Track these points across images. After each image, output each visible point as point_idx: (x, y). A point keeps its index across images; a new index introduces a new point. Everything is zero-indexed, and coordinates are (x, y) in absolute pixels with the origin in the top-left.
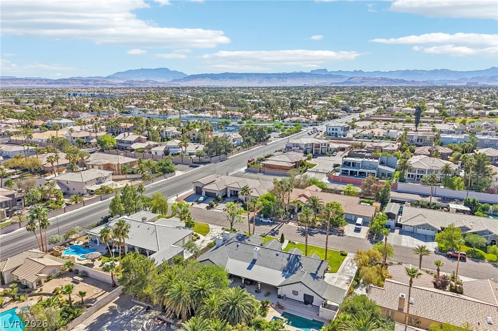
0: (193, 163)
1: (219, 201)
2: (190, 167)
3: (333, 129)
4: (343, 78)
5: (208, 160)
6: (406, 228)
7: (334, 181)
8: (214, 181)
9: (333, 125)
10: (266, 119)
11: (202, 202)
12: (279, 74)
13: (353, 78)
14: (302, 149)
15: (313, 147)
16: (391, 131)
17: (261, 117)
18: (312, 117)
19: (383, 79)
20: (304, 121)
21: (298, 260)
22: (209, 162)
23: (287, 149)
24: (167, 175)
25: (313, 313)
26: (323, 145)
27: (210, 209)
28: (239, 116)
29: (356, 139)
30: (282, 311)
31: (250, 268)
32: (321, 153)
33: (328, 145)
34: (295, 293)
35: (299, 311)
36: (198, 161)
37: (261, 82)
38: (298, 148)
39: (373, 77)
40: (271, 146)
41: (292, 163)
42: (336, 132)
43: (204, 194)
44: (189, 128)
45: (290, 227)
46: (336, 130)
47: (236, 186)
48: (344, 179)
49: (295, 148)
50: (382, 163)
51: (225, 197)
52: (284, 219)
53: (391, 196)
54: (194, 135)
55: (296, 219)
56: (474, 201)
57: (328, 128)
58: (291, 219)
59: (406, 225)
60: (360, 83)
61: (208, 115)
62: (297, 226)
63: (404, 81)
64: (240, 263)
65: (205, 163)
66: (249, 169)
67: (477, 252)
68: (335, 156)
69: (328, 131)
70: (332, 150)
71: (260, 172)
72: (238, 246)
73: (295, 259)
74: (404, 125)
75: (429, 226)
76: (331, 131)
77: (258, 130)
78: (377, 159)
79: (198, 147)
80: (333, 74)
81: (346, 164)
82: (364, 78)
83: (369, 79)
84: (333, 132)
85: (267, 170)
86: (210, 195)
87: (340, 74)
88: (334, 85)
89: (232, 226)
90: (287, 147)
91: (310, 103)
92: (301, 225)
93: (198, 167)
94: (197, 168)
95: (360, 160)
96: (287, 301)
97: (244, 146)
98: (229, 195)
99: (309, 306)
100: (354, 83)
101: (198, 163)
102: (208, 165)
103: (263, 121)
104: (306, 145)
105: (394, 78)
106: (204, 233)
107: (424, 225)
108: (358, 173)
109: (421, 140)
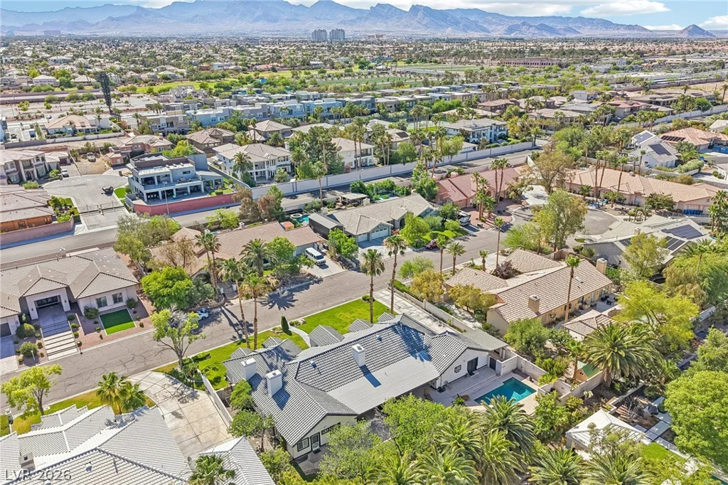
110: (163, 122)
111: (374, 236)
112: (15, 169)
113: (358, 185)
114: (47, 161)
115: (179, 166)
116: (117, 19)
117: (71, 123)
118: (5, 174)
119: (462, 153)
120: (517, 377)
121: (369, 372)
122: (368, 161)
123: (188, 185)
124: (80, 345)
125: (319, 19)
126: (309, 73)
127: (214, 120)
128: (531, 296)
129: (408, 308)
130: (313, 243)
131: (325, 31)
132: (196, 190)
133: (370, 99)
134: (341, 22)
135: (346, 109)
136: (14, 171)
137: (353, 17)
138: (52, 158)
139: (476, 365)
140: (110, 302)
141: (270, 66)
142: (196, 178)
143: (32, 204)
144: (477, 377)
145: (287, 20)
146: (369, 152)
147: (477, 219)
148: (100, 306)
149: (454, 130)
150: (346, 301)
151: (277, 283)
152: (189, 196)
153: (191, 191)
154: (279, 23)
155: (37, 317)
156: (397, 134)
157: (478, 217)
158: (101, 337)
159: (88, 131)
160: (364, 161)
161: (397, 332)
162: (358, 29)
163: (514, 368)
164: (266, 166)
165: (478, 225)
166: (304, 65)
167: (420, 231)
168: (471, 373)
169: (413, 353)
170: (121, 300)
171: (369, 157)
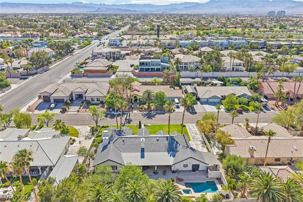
0: (21, 76)
1: (69, 104)
2: (21, 79)
3: (114, 41)
4: (94, 8)
5: (35, 71)
6: (203, 100)
7: (138, 76)
8: (57, 89)
9: (113, 39)
10: (61, 36)
11: (54, 108)
12: (49, 5)
13: (100, 8)
14: (104, 56)
15: (111, 54)
16: (150, 40)
17: (57, 35)
18: (92, 34)
19: (118, 9)
20: (89, 36)
21: (174, 140)
22: (36, 73)
23: (93, 57)
24: (4, 89)
25: (204, 177)
26: (117, 52)
27: (64, 113)
28: (38, 34)
29: (131, 47)
30: (183, 183)
31: (143, 156)
32: (117, 58)
33: (120, 52)
34: (185, 166)
35: (193, 178)
36: (26, 74)
37: (36, 10)
38: (102, 56)
39: (112, 8)
40: (77, 56)
41: (106, 67)
42: (116, 43)
43: (52, 101)
44: (2, 47)
45: (136, 114)
46: (116, 42)
47: (80, 90)
48: (144, 74)
49: (100, 56)
50: (161, 61)
51: (72, 100)
52: (128, 109)
53: (180, 81)
54: (8, 52)
55: (136, 107)
56: (223, 78)
57: (110, 41)
58: (133, 108)
59: (203, 98)
60: (105, 12)
61: (9, 35)
62: (140, 112)
63: (130, 11)
64: (133, 154)
65: (32, 75)
66: (74, 75)
67: (244, 107)
68: (126, 59)
69: (111, 43)
70: (123, 55)
71: (84, 76)
72: (124, 141)
73: (172, 140)
74: (150, 37)
75: (216, 96)
76: (113, 43)
77: (65, 45)
78: (159, 59)
79: (20, 62)
80: (87, 5)
81: (142, 64)
82: (107, 9)
83: (110, 9)
84: (114, 43)
85: (89, 74)
86: (58, 102)
87: (92, 6)
88: (89, 13)
89: (97, 124)
90: (93, 56)
91: (84, 25)
92: (142, 111)
93: (28, 78)
94: (28, 80)
95: (150, 60)
96: (181, 173)
97: (59, 57)
98: (74, 99)
99: (197, 172)
100: (101, 11)
101: (26, 75)
102: (36, 76)
103: (59, 38)
104: (106, 53)
105: (124, 8)
106: (76, 135)
107: (213, 96)
108: (150, 69)
109: (170, 45)
110: (167, 44)
111: (211, 100)
112: (110, 54)
113: (222, 78)
114: (121, 53)
115: (155, 60)
116: (188, 7)
117: (139, 42)
118: (106, 56)
119: (296, 72)
120: (216, 182)
121: (144, 151)
122: (240, 69)
123: (155, 67)
124: (79, 111)
125: (275, 6)
126: (251, 30)
127: (187, 45)
128: (250, 146)
129: (196, 134)
130: (180, 97)
131: (275, 12)
132: (158, 70)
133: (264, 42)
134: (287, 8)
135: (249, 45)
136: (109, 55)
137: (293, 5)
138: (123, 52)
139: (199, 168)
140: (96, 100)
141: (234, 26)
142: (160, 65)
143: (102, 65)
144: (196, 174)
145: (259, 7)
146: (241, 64)
147: (274, 105)
148: (92, 101)
149: (299, 60)
150: (174, 123)
151: (154, 109)
152: (155, 71)
153: (156, 70)
154: (255, 8)
155: (75, 100)
156: (261, 58)
157: (275, 104)
158: (86, 111)
159: (143, 45)
160: (238, 68)
161: (167, 140)
162: (295, 11)
163: (219, 177)
164: (189, 64)
165: (272, 108)
166: (251, 26)
167: (232, 103)
168: (194, 170)
169: (169, 152)
170: (99, 101)
171: (240, 67)
